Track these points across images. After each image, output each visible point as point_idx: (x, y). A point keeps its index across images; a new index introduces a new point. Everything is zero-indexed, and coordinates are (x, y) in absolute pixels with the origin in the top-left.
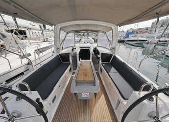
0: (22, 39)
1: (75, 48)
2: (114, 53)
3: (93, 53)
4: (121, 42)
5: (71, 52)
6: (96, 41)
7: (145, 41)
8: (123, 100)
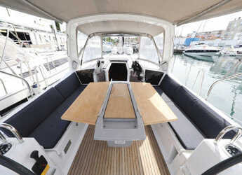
0: (24, 46)
1: (103, 62)
2: (166, 70)
3: (132, 70)
4: (177, 52)
5: (95, 67)
6: (136, 51)
7: (215, 51)
8: (183, 149)
